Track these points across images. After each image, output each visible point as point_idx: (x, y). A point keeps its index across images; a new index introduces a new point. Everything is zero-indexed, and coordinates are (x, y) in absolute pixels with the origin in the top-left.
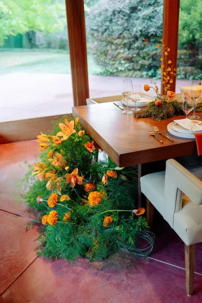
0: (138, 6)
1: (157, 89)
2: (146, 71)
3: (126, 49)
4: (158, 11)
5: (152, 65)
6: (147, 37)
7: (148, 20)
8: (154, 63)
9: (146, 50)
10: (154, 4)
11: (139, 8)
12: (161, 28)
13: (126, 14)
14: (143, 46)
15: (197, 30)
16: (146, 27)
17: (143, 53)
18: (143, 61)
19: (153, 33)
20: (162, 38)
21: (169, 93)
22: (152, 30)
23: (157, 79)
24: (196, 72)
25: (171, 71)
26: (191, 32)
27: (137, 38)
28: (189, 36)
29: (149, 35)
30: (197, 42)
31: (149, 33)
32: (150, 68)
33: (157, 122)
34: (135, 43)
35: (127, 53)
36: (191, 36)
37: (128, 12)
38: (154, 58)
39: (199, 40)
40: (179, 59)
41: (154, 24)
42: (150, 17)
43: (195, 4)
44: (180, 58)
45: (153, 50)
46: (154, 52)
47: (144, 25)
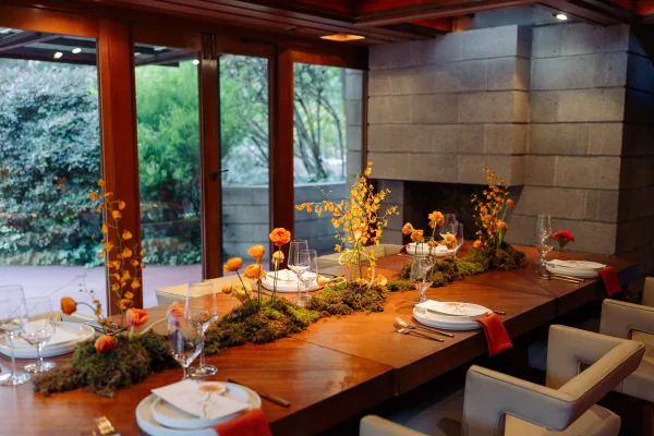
0: (38, 108)
1: (99, 306)
2: (67, 250)
3: (13, 201)
4: (86, 120)
5: (80, 235)
6: (64, 174)
7: (65, 137)
8: (86, 231)
9: (64, 202)
10: (75, 105)
11: (41, 110)
12: (97, 156)
13: (10, 121)
14: (54, 192)
15: (175, 162)
16: (61, 152)
17: (57, 209)
18: (58, 226)
19: (76, 164)
20: (100, 177)
21: (131, 313)
22: (75, 159)
23: (96, 266)
24: (181, 247)
25: (132, 258)
26: (165, 166)
27: (38, 177)
28: (160, 173)
29: (70, 168)
30: (178, 186)
31: (67, 165)
32: (75, 241)
33: (105, 401)
34: (34, 187)
35: (16, 208)
36: (164, 173)
37: (14, 118)
38: (84, 218)
39: (181, 182)
40: (143, 222)
41: (80, 147)
42: (68, 132)
43: (166, 113)
44: (147, 221)
45: (81, 203)
46: (84, 207)
47: (54, 148)
